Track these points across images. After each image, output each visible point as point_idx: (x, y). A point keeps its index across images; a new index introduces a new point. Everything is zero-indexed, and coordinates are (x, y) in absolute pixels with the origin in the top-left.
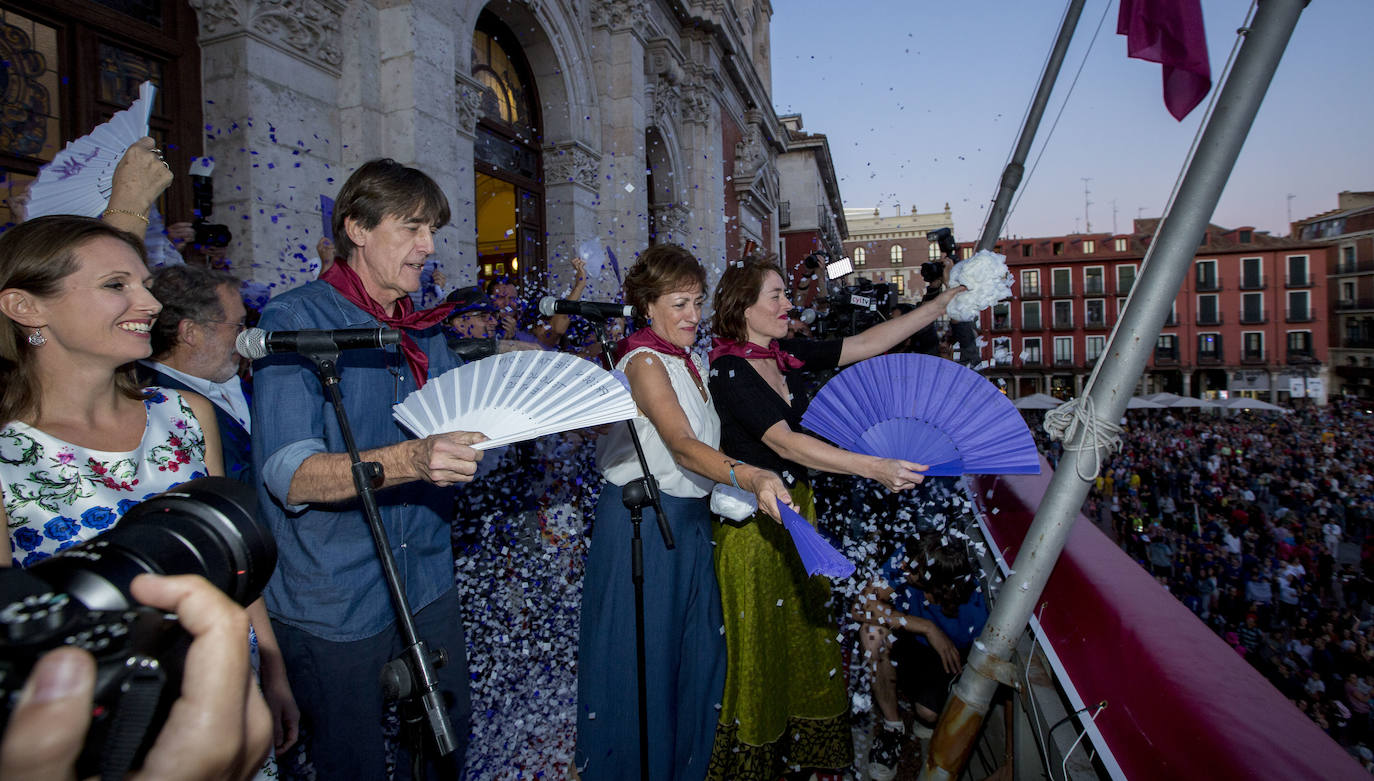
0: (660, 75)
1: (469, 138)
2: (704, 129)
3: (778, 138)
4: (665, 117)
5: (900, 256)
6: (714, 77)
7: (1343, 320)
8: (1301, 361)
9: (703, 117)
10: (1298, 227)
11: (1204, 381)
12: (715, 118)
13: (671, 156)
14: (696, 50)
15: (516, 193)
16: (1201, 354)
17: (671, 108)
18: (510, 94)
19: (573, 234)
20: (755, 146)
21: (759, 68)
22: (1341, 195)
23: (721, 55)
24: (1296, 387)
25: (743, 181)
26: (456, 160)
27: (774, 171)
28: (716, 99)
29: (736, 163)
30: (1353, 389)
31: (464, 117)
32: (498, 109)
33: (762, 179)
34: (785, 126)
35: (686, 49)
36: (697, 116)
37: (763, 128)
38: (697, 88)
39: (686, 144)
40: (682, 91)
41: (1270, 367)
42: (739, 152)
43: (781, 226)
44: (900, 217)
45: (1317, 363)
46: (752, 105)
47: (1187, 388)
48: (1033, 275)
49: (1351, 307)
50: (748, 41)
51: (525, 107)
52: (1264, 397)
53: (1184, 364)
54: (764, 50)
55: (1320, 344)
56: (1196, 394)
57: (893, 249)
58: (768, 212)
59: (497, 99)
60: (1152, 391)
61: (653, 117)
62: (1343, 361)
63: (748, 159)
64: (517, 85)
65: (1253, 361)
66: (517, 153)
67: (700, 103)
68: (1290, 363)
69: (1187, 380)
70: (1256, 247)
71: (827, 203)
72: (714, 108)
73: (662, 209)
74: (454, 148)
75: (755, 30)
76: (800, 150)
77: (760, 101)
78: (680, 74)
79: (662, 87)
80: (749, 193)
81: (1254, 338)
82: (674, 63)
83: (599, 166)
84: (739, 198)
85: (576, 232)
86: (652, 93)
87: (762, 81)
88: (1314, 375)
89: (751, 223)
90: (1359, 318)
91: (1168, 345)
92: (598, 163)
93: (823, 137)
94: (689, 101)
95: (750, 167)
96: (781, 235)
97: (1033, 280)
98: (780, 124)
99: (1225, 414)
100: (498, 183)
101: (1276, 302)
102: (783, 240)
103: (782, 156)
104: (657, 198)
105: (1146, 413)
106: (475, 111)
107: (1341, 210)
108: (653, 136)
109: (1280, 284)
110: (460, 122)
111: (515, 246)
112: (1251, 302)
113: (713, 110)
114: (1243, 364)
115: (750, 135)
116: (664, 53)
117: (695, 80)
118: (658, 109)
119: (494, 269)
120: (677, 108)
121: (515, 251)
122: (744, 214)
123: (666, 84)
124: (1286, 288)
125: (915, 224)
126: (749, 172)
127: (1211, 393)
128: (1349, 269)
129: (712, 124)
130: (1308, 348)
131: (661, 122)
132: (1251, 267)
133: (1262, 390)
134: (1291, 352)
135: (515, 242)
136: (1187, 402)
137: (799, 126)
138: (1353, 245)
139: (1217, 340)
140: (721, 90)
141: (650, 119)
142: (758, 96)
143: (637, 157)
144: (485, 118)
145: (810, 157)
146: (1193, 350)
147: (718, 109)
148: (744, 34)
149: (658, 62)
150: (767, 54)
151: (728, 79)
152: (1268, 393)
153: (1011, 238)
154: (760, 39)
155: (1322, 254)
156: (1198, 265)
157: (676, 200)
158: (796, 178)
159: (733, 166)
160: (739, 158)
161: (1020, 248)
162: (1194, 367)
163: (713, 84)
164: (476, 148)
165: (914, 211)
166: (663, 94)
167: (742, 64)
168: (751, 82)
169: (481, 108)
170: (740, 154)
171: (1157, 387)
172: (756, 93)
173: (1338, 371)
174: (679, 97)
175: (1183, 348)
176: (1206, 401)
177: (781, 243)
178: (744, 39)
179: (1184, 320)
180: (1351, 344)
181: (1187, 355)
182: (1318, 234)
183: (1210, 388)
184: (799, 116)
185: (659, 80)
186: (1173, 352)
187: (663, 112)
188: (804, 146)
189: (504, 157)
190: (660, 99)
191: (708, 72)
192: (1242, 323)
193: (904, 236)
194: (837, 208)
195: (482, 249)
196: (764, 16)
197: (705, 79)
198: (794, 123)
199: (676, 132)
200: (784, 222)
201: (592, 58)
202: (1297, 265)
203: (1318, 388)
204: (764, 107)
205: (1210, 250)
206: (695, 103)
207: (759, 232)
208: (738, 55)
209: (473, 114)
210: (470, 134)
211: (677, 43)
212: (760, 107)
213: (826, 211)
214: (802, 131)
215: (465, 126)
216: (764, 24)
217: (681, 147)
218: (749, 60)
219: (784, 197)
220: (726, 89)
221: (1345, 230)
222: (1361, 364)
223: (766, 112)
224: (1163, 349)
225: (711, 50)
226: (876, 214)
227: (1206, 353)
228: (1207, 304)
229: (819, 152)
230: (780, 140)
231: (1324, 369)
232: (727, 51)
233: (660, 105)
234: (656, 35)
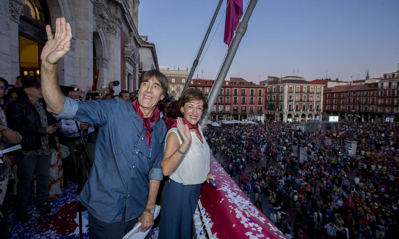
0: (99, 15)
1: (17, 22)
2: (114, 36)
3: (139, 42)
4: (101, 29)
5: (174, 81)
6: (119, 20)
7: (267, 104)
8: (260, 113)
9: (114, 32)
10: (261, 83)
11: (243, 117)
12: (118, 33)
13: (102, 43)
14: (113, 9)
15: (39, 46)
16: (242, 111)
17: (103, 27)
18: (36, 9)
19: (64, 64)
20: (131, 44)
21: (134, 20)
22: (268, 77)
23: (121, 13)
24: (259, 118)
25: (128, 54)
26: (9, 30)
27: (138, 52)
28: (119, 27)
29: (125, 48)
30: (268, 119)
31: (14, 14)
32: (31, 13)
33: (133, 54)
34: (142, 39)
35: (109, 9)
36: (112, 31)
37: (135, 38)
38: (113, 22)
39: (108, 39)
40: (107, 22)
41: (255, 114)
42: (126, 45)
43: (139, 69)
44: (175, 70)
45: (262, 113)
46: (131, 31)
47: (239, 119)
48: (208, 89)
49: (269, 101)
50: (131, 10)
51: (43, 15)
52: (253, 121)
53: (239, 113)
54: (136, 14)
55: (263, 109)
56: (241, 120)
57: (173, 79)
58: (135, 65)
59: (30, 10)
60: (232, 119)
61: (96, 29)
62: (267, 113)
63: (129, 47)
64: (39, 6)
65: (252, 113)
66: (39, 32)
67: (113, 27)
68: (258, 113)
69: (239, 117)
70: (253, 86)
71: (154, 64)
72: (118, 29)
73: (99, 59)
74: (9, 25)
75: (133, 7)
76: (146, 47)
77: (134, 30)
78: (107, 16)
79: (100, 19)
80: (129, 58)
81: (252, 107)
82: (104, 12)
83: (74, 42)
84: (126, 59)
85: (65, 63)
86: (96, 21)
87: (135, 24)
88: (262, 116)
89: (129, 68)
90: (270, 104)
91: (236, 108)
92: (74, 41)
93: (153, 44)
94: (110, 26)
95: (130, 50)
96: (139, 72)
97: (208, 90)
98: (140, 38)
99: (246, 125)
100: (30, 41)
101: (256, 99)
102: (140, 73)
103: (140, 48)
104: (97, 55)
105: (231, 125)
106: (19, 13)
107: (268, 80)
108: (96, 35)
109: (257, 95)
110: (12, 15)
111: (38, 65)
112: (252, 99)
113: (118, 30)
114: (250, 113)
115: (130, 40)
116: (101, 8)
117: (112, 19)
118: (98, 26)
119: (28, 73)
120: (105, 27)
121: (38, 67)
122: (127, 65)
123: (102, 19)
124: (258, 96)
125: (179, 73)
126: (129, 51)
127: (244, 120)
128: (269, 93)
129: (117, 34)
130: (261, 110)
131: (99, 31)
132: (252, 91)
133: (253, 119)
134: (258, 111)
135: (38, 64)
136: (239, 122)
137: (147, 39)
138: (270, 88)
139: (245, 107)
140: (121, 24)
141: (95, 29)
142: (133, 28)
143: (89, 41)
144: (24, 16)
145: (149, 49)
146: (241, 110)
147: (120, 30)
148: (129, 8)
149: (99, 11)
150: (137, 16)
151: (124, 21)
152: (254, 120)
153: (203, 79)
154: (135, 11)
155: (264, 89)
156: (242, 90)
157: (104, 57)
158: (145, 55)
159: (124, 49)
160: (126, 47)
161: (205, 82)
162: (241, 114)
163: (118, 22)
164: (19, 26)
165: (179, 69)
166: (100, 22)
167: (128, 17)
168: (131, 24)
169: (22, 12)
170: (127, 45)
171: (233, 118)
172: (133, 27)
173: (266, 115)
174: (106, 23)
175: (239, 109)
176: (243, 122)
177: (139, 74)
178: (129, 10)
179: (239, 103)
180: (268, 109)
181: (239, 111)
182: (264, 85)
183: (244, 119)
184: (147, 37)
185: (99, 17)
186: (237, 110)
187: (100, 28)
188: (147, 46)
189: (33, 32)
190: (99, 23)
191: (117, 18)
192: (250, 104)
193: (175, 76)
194: (157, 66)
195: (22, 65)
196: (136, 4)
197: (115, 19)
198: (145, 39)
199: (105, 35)
200: (140, 68)
201: (72, 4)
202: (260, 91)
203: (262, 118)
204: (135, 32)
205: (245, 86)
206: (112, 27)
207: (132, 70)
208: (127, 14)
209: (18, 13)
210: (17, 21)
211: (106, 6)
212: (134, 32)
213: (153, 66)
214: (147, 41)
215: (14, 18)
216: (136, 6)
217: (106, 40)
218: (131, 17)
219: (140, 61)
220: (123, 24)
221: (268, 85)
222: (270, 114)
223: (136, 33)
224: (235, 109)
225: (118, 11)
226: (168, 69)
227: (243, 111)
228: (244, 99)
229: (152, 48)
230: (140, 43)
231: (264, 115)
232: (124, 12)
233: (99, 25)
234: (99, 1)
